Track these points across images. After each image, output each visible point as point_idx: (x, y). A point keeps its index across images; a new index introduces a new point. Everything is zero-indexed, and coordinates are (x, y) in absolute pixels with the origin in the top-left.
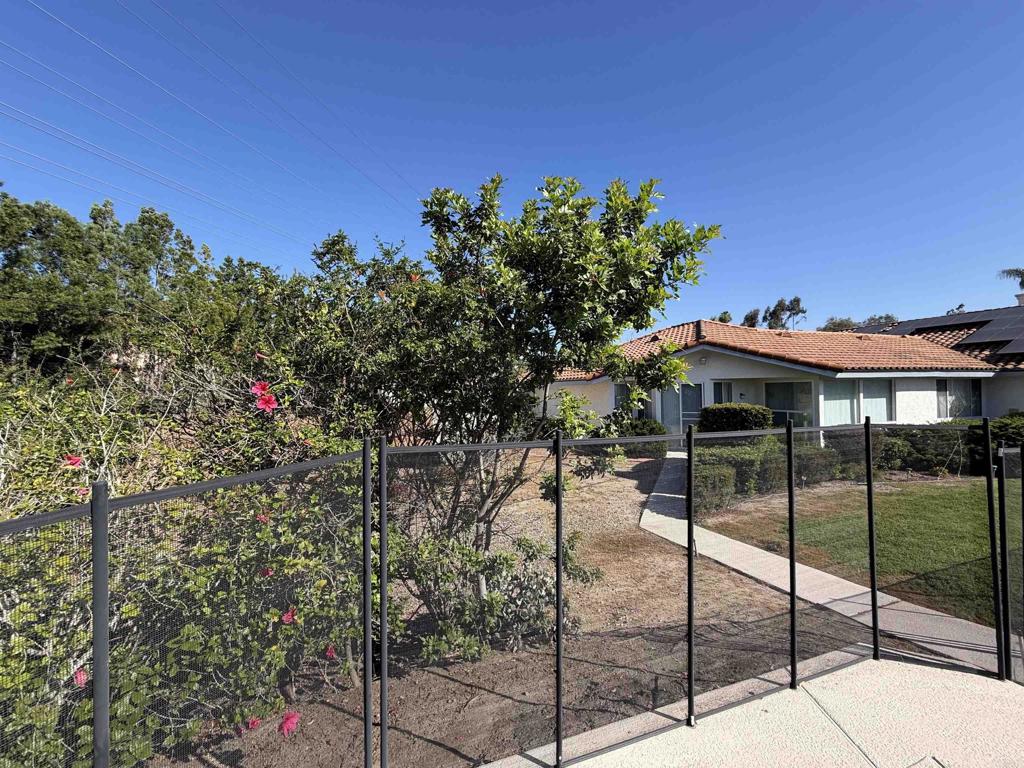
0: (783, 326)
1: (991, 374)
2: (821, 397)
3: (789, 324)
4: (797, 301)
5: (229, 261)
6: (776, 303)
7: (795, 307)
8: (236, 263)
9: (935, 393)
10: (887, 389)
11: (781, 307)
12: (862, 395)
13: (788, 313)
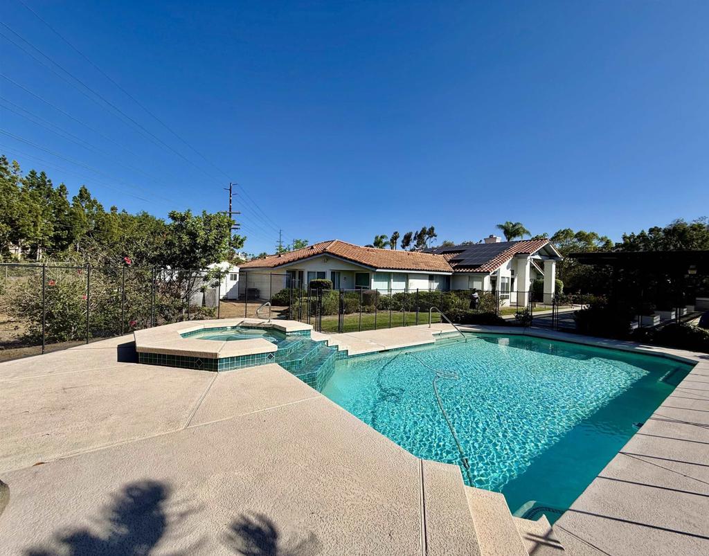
0: (424, 243)
1: (451, 274)
2: (373, 280)
3: (428, 243)
4: (432, 229)
5: (33, 173)
6: (421, 229)
7: (431, 233)
8: (39, 175)
9: (428, 281)
10: (405, 277)
11: (424, 231)
12: (392, 280)
13: (427, 236)
